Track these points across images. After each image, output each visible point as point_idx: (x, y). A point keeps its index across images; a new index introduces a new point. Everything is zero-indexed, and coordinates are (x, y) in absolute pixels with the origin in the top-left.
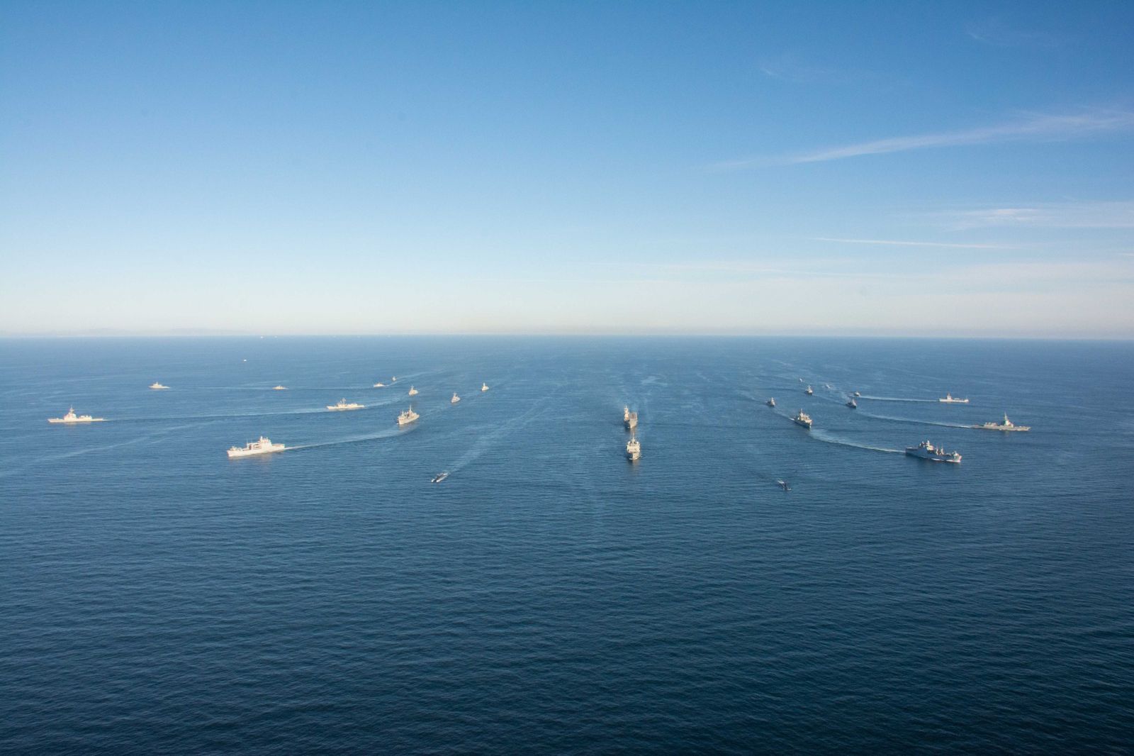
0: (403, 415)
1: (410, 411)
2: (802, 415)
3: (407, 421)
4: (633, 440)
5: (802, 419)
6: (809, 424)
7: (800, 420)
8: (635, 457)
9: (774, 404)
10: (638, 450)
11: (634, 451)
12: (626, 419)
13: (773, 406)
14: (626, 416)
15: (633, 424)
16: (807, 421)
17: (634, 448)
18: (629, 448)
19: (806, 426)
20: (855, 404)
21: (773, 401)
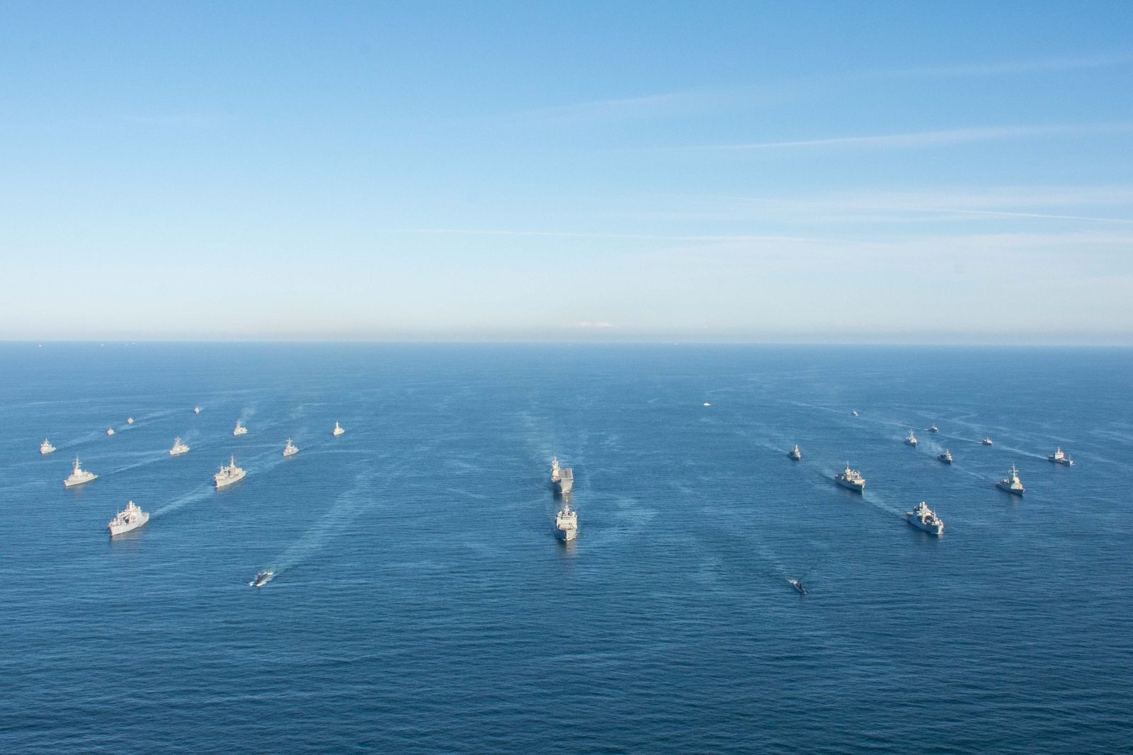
0: (222, 472)
1: (232, 465)
2: (848, 471)
3: (230, 481)
4: (567, 510)
5: (849, 479)
6: (860, 486)
7: (845, 480)
8: (570, 536)
9: (798, 455)
10: (575, 526)
11: (567, 526)
12: (554, 479)
13: (797, 459)
14: (556, 473)
15: (566, 487)
16: (857, 482)
17: (568, 522)
18: (559, 521)
19: (856, 490)
20: (950, 458)
21: (797, 450)
